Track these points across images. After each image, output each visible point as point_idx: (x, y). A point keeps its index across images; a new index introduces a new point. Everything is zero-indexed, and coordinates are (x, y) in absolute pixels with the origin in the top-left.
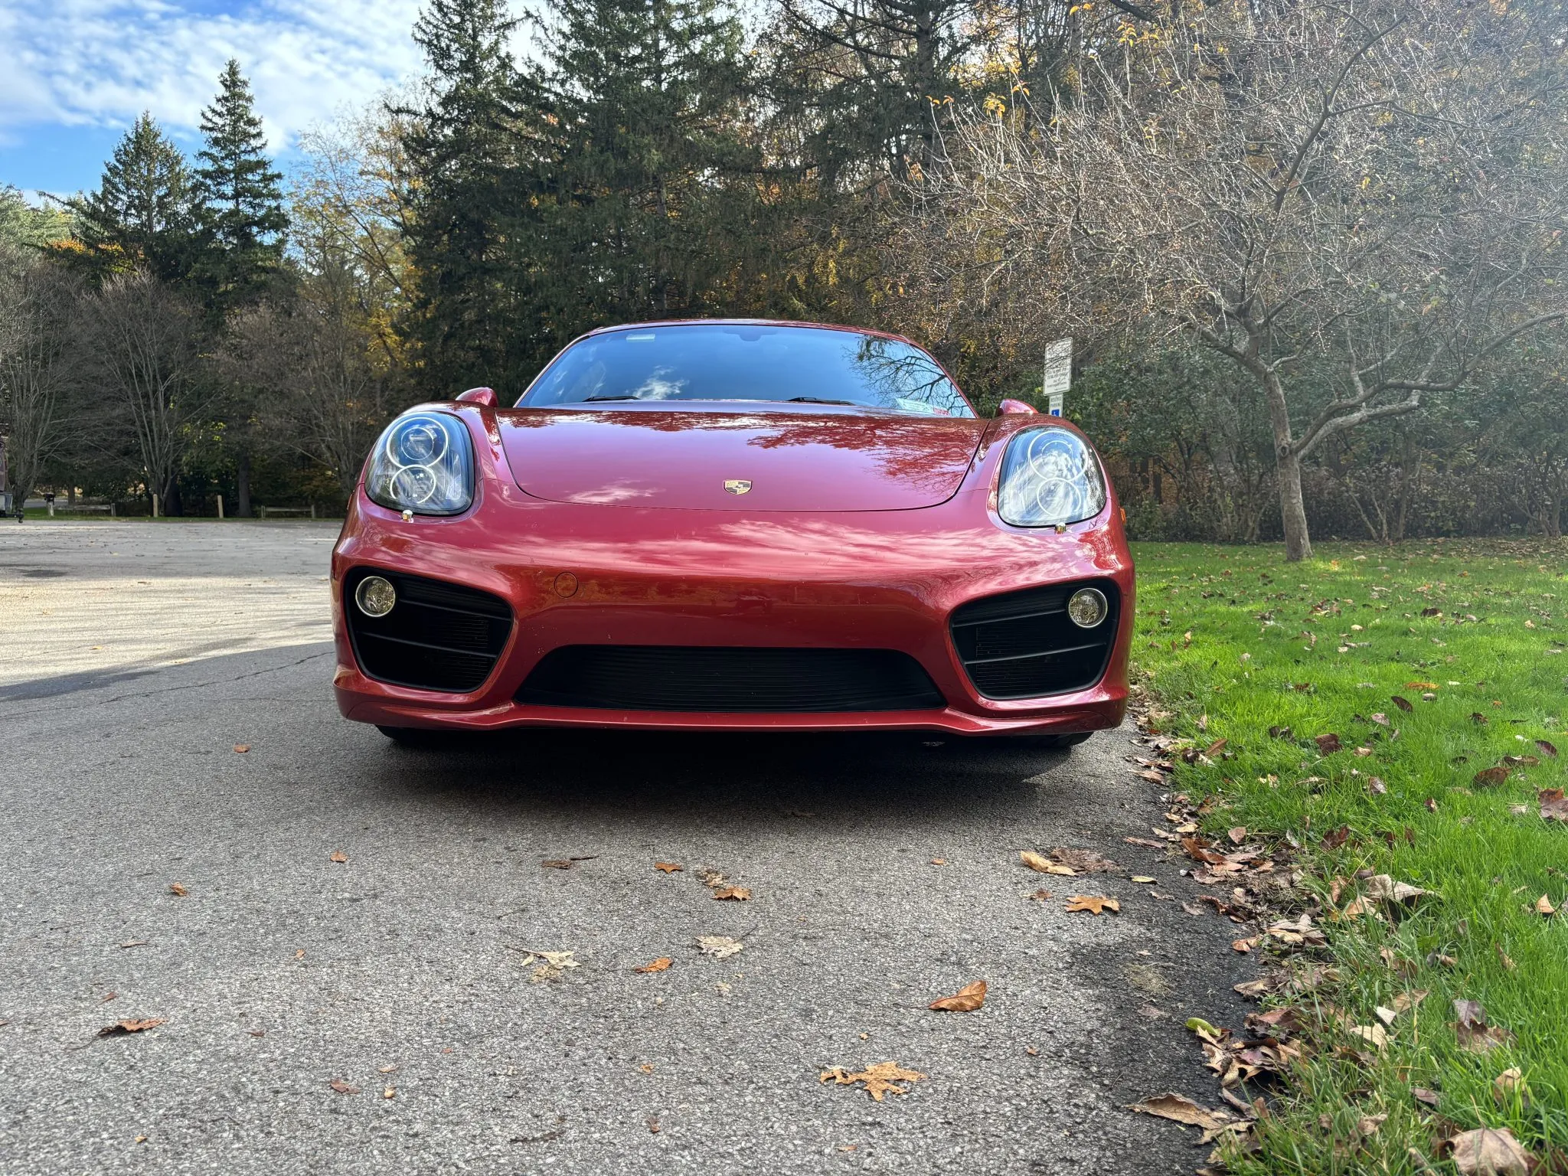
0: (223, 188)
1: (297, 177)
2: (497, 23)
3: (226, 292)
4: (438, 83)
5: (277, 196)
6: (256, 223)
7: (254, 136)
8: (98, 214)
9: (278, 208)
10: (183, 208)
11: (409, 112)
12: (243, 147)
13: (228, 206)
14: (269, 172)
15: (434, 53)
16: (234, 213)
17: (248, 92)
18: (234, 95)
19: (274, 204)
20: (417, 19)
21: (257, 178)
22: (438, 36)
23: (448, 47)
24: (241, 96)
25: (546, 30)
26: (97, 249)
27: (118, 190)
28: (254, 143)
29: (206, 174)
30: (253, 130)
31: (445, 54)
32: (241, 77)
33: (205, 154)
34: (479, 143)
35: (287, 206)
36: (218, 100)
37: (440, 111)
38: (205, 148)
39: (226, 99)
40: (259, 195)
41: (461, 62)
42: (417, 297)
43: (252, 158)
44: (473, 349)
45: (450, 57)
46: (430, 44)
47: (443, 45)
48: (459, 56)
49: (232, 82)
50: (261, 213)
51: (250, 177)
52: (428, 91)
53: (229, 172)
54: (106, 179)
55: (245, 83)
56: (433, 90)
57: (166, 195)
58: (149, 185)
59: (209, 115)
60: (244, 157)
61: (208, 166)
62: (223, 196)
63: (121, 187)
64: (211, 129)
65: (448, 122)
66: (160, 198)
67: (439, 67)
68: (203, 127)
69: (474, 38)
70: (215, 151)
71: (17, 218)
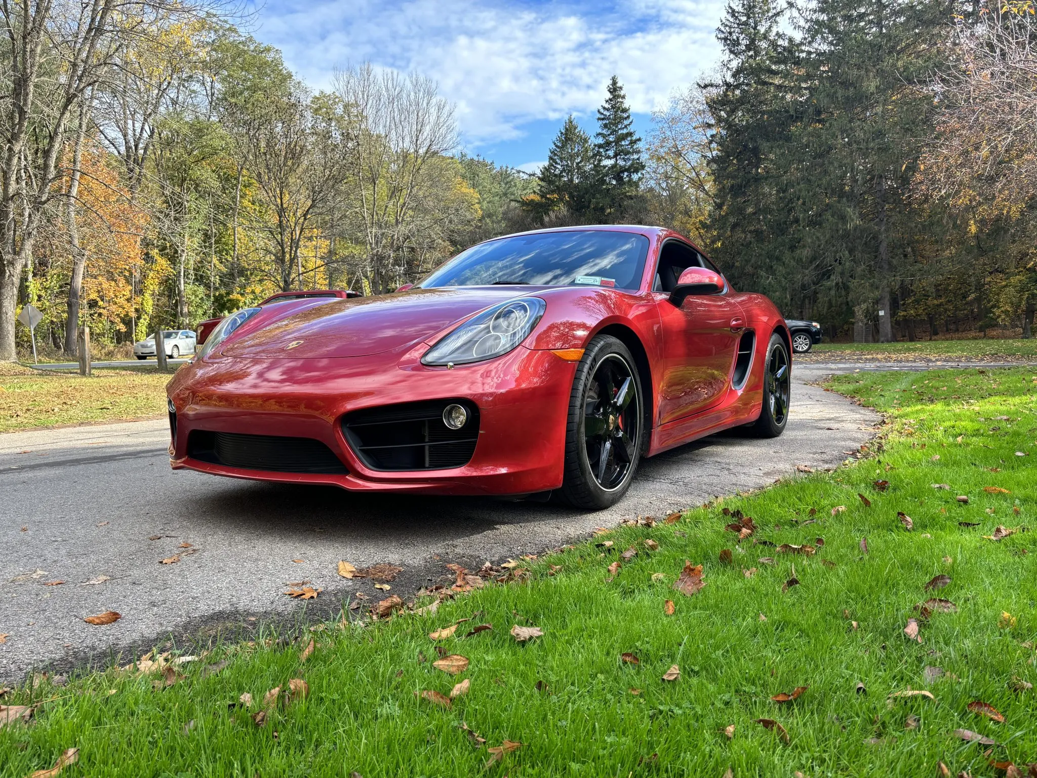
0: (608, 152)
1: (650, 139)
2: (770, 14)
3: (610, 213)
4: (732, 63)
5: (638, 152)
6: (626, 170)
7: (626, 118)
8: (547, 177)
9: (638, 159)
10: (588, 167)
11: (712, 85)
12: (619, 127)
13: (612, 162)
14: (634, 138)
15: (728, 45)
16: (614, 166)
17: (622, 93)
18: (614, 97)
19: (636, 156)
20: (719, 25)
21: (627, 143)
22: (730, 33)
23: (738, 38)
24: (619, 96)
25: (799, 10)
26: (547, 198)
27: (556, 163)
28: (626, 122)
29: (600, 146)
30: (625, 115)
31: (737, 43)
32: (619, 85)
33: (600, 134)
34: (756, 95)
35: (644, 157)
36: (607, 101)
37: (730, 80)
38: (600, 131)
39: (611, 100)
40: (627, 153)
41: (746, 46)
42: (715, 202)
43: (625, 131)
44: (750, 232)
45: (739, 44)
46: (725, 39)
47: (735, 38)
48: (744, 42)
49: (614, 89)
50: (629, 163)
51: (623, 143)
52: (725, 70)
53: (612, 142)
54: (551, 158)
55: (621, 88)
56: (728, 68)
57: (581, 162)
58: (572, 157)
59: (602, 111)
60: (620, 132)
61: (600, 141)
62: (609, 157)
63: (558, 161)
64: (603, 119)
65: (737, 87)
66: (578, 164)
67: (731, 52)
68: (599, 119)
69: (755, 28)
70: (604, 132)
71: (515, 186)
